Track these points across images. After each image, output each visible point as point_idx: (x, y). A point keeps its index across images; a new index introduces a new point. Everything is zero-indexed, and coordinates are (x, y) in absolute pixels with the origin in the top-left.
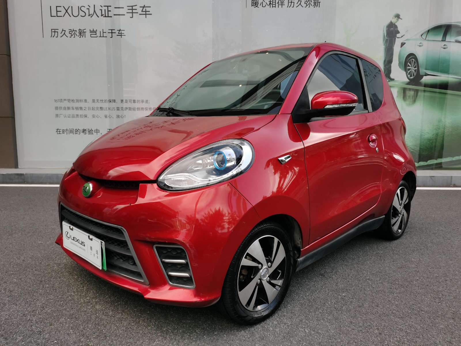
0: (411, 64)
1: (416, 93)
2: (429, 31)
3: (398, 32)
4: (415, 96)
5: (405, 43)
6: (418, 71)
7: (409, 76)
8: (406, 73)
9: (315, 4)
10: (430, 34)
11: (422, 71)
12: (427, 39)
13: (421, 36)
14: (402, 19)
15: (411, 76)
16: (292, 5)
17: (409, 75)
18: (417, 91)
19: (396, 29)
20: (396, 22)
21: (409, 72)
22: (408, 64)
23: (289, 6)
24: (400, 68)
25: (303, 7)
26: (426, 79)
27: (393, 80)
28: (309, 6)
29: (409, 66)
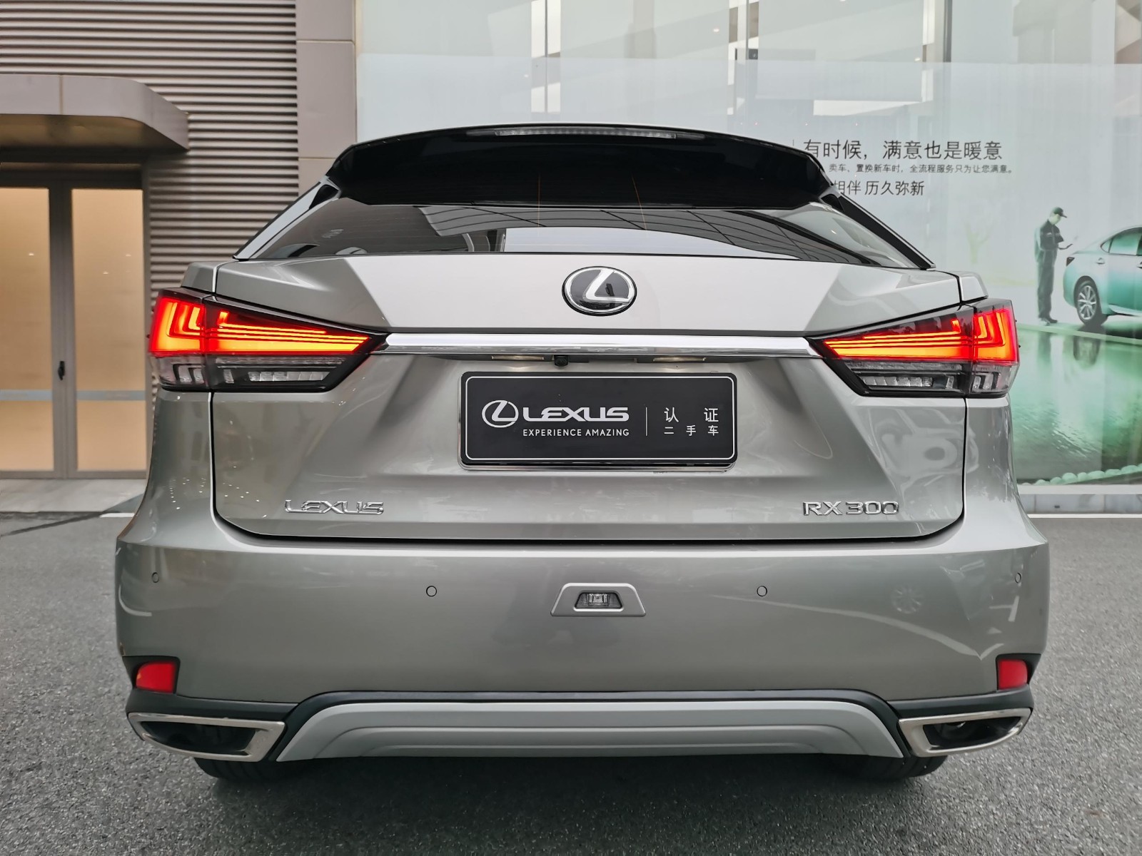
0: (1085, 295)
1: (1095, 346)
2: (1112, 239)
3: (1061, 240)
4: (1095, 349)
5: (1073, 258)
6: (1098, 307)
7: (1083, 315)
8: (1078, 311)
9: (914, 189)
10: (1115, 243)
11: (1105, 307)
12: (1111, 252)
13: (1101, 246)
14: (1066, 217)
15: (1086, 316)
16: (874, 191)
17: (1082, 312)
18: (1097, 342)
19: (1057, 234)
20: (1057, 222)
21: (1082, 308)
22: (1081, 294)
23: (869, 192)
24: (1066, 300)
25: (892, 194)
26: (1112, 322)
27: (1055, 322)
28: (903, 192)
29: (1082, 298)
